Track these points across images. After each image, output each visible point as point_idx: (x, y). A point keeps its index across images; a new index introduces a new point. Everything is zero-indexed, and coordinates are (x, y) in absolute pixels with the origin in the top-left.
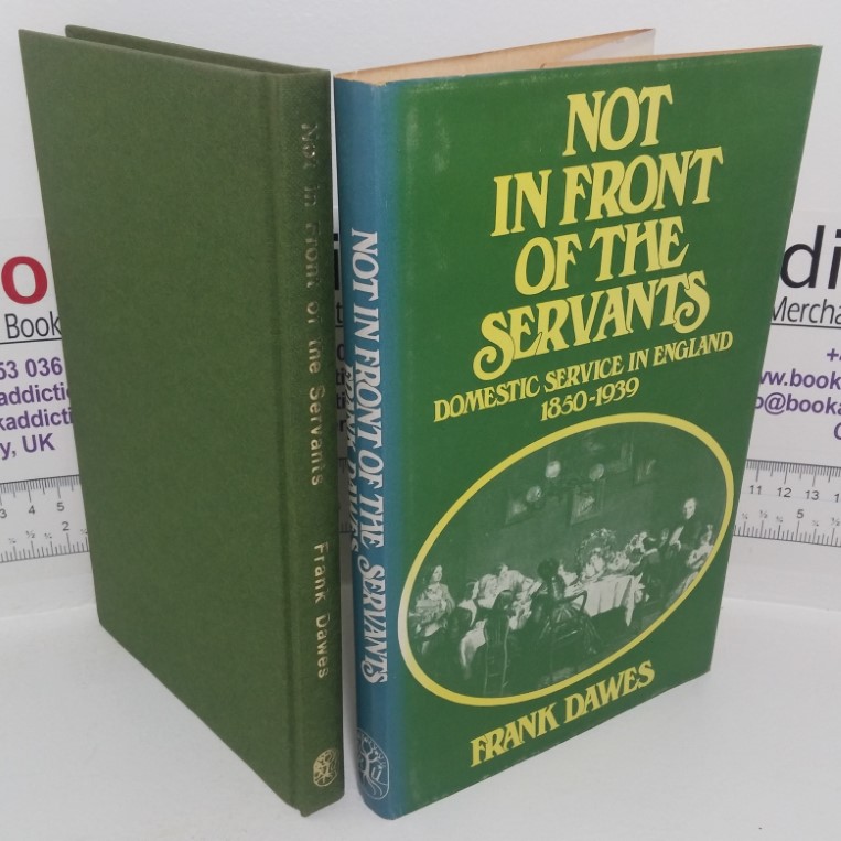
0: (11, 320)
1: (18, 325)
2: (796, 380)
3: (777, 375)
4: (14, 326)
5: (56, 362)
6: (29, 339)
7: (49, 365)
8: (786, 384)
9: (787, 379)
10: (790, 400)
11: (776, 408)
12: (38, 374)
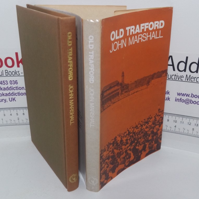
0: (6, 71)
1: (8, 73)
2: (193, 96)
3: (188, 94)
4: (7, 73)
5: (16, 81)
6: (10, 76)
7: (15, 82)
8: (190, 97)
9: (190, 95)
10: (191, 101)
11: (188, 103)
12: (12, 84)
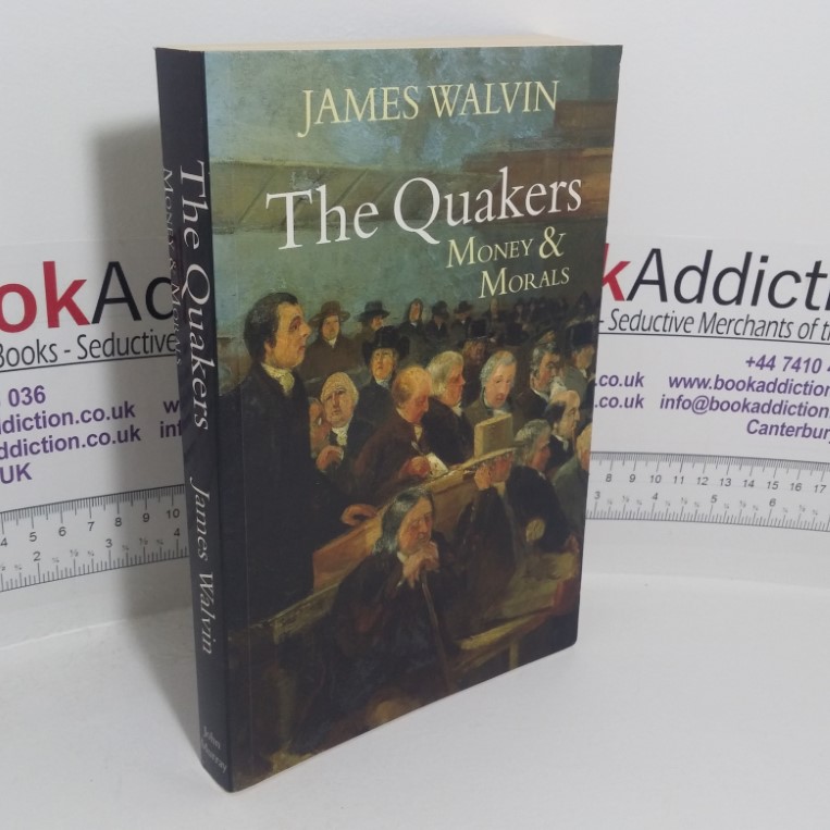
5: (39, 390)
7: (32, 394)
